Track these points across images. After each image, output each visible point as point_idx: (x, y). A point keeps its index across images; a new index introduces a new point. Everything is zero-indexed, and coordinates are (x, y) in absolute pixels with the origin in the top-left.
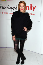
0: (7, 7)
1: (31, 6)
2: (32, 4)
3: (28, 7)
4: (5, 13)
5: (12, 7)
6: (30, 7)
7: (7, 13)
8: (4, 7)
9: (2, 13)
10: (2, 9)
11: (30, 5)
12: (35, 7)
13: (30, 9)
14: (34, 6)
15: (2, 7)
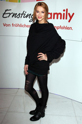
0: (22, 14)
1: (65, 12)
2: (67, 9)
3: (60, 14)
4: (18, 25)
5: (30, 14)
6: (64, 14)
7: (21, 26)
8: (16, 14)
9: (11, 25)
10: (12, 17)
11: (64, 10)
12: (73, 14)
13: (64, 19)
14: (70, 12)
15: (12, 14)
